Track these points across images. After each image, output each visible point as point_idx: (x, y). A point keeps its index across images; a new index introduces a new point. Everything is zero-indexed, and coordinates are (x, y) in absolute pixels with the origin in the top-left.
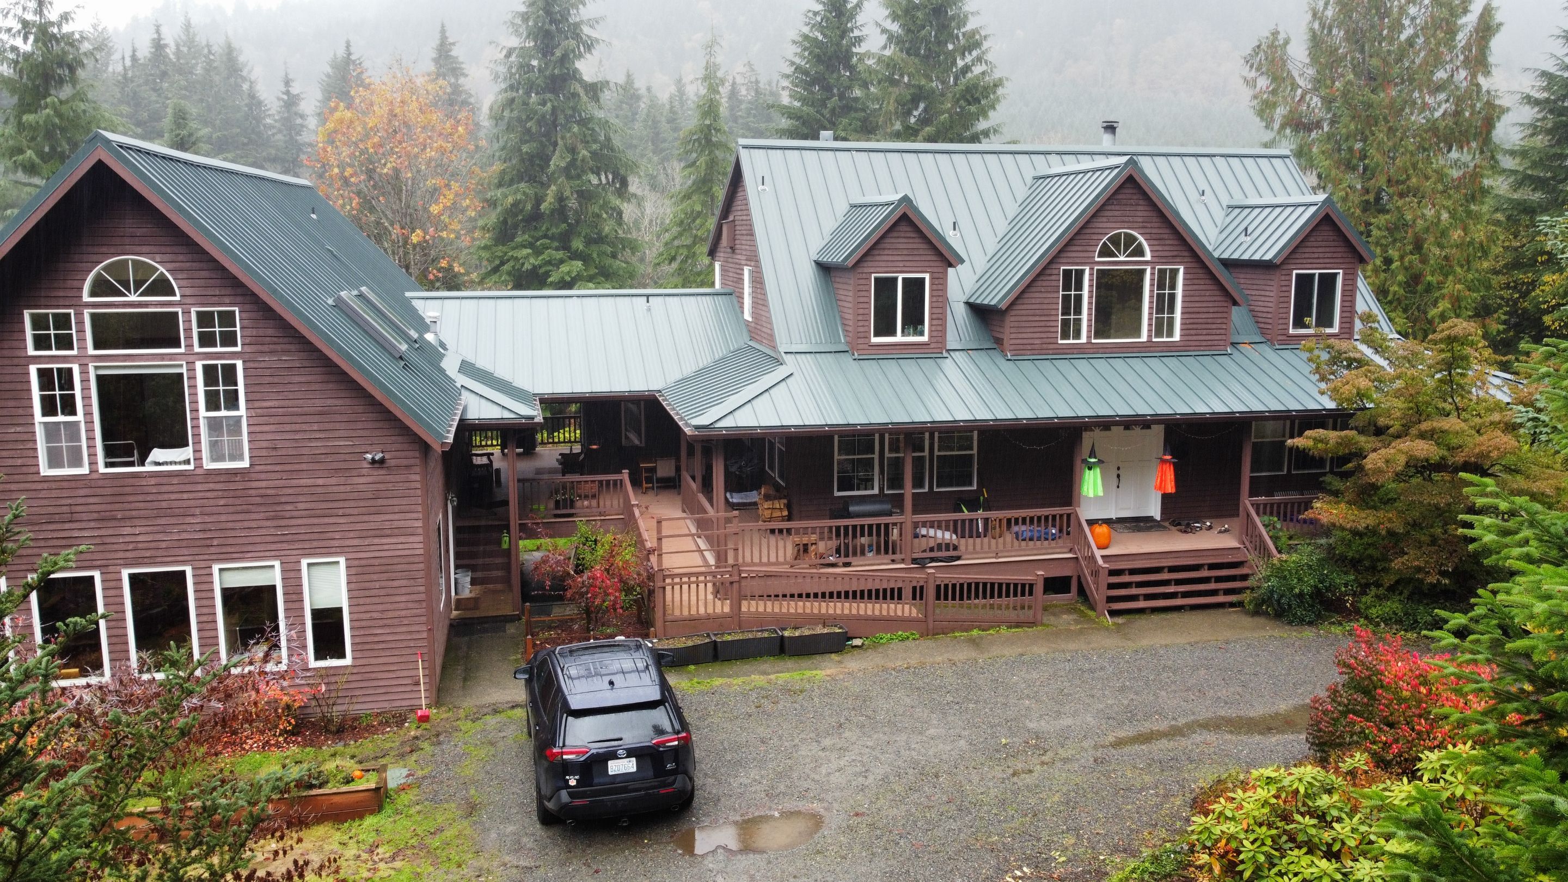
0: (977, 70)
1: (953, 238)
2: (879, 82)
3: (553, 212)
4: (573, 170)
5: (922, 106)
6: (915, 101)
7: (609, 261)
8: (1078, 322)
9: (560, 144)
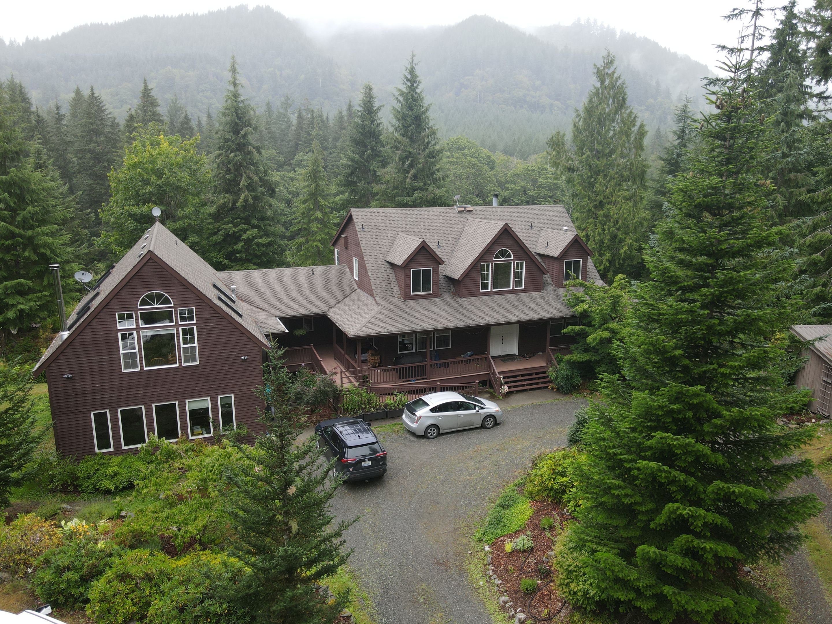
0: (433, 143)
1: (439, 252)
3: (242, 206)
4: (250, 187)
5: (410, 160)
6: (407, 158)
7: (269, 228)
8: (487, 283)
9: (244, 175)
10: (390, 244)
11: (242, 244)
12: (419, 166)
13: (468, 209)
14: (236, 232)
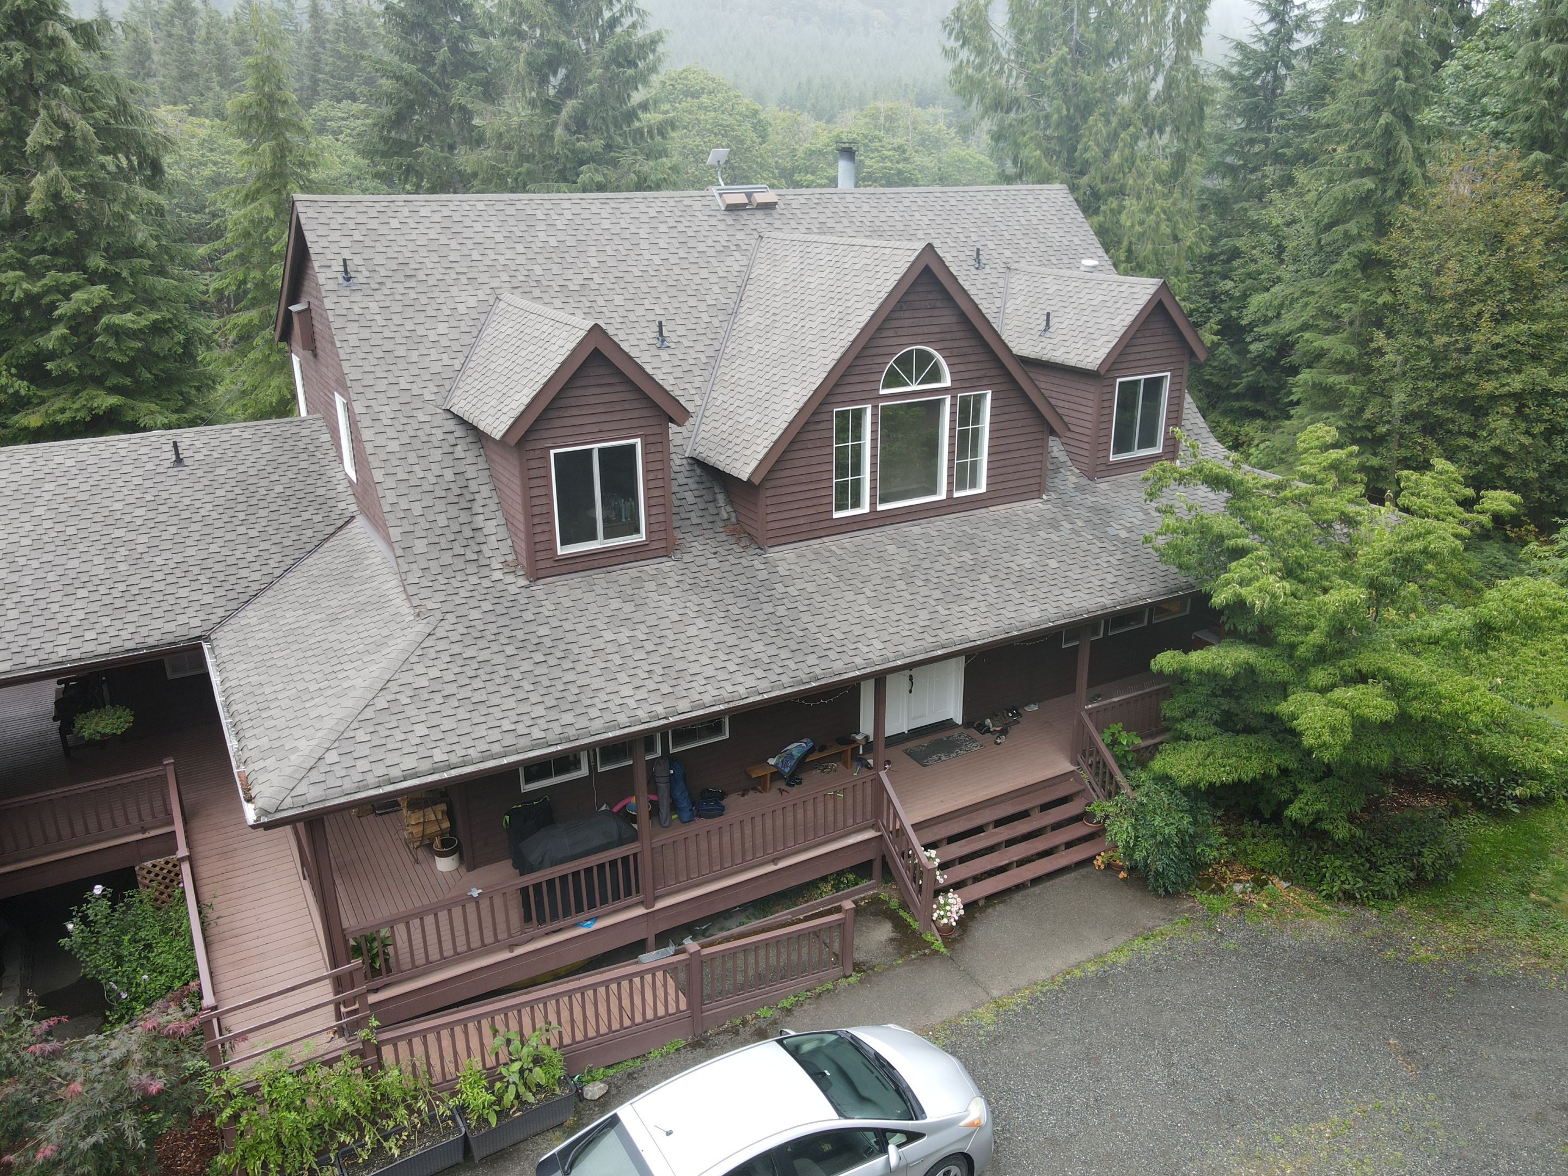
0: (627, 21)
2: (503, 34)
3: (47, 214)
5: (562, 72)
6: (552, 65)
7: (151, 280)
8: (857, 484)
9: (43, 112)
10: (467, 339)
11: (60, 331)
12: (590, 89)
13: (760, 198)
14: (40, 296)
